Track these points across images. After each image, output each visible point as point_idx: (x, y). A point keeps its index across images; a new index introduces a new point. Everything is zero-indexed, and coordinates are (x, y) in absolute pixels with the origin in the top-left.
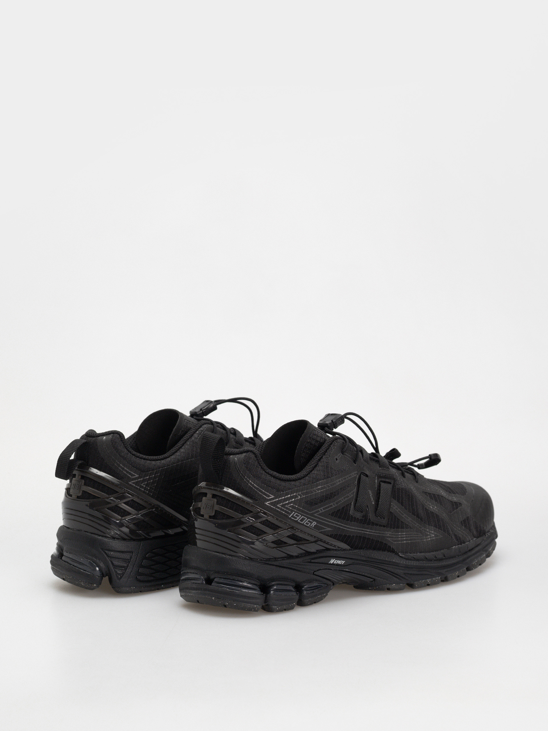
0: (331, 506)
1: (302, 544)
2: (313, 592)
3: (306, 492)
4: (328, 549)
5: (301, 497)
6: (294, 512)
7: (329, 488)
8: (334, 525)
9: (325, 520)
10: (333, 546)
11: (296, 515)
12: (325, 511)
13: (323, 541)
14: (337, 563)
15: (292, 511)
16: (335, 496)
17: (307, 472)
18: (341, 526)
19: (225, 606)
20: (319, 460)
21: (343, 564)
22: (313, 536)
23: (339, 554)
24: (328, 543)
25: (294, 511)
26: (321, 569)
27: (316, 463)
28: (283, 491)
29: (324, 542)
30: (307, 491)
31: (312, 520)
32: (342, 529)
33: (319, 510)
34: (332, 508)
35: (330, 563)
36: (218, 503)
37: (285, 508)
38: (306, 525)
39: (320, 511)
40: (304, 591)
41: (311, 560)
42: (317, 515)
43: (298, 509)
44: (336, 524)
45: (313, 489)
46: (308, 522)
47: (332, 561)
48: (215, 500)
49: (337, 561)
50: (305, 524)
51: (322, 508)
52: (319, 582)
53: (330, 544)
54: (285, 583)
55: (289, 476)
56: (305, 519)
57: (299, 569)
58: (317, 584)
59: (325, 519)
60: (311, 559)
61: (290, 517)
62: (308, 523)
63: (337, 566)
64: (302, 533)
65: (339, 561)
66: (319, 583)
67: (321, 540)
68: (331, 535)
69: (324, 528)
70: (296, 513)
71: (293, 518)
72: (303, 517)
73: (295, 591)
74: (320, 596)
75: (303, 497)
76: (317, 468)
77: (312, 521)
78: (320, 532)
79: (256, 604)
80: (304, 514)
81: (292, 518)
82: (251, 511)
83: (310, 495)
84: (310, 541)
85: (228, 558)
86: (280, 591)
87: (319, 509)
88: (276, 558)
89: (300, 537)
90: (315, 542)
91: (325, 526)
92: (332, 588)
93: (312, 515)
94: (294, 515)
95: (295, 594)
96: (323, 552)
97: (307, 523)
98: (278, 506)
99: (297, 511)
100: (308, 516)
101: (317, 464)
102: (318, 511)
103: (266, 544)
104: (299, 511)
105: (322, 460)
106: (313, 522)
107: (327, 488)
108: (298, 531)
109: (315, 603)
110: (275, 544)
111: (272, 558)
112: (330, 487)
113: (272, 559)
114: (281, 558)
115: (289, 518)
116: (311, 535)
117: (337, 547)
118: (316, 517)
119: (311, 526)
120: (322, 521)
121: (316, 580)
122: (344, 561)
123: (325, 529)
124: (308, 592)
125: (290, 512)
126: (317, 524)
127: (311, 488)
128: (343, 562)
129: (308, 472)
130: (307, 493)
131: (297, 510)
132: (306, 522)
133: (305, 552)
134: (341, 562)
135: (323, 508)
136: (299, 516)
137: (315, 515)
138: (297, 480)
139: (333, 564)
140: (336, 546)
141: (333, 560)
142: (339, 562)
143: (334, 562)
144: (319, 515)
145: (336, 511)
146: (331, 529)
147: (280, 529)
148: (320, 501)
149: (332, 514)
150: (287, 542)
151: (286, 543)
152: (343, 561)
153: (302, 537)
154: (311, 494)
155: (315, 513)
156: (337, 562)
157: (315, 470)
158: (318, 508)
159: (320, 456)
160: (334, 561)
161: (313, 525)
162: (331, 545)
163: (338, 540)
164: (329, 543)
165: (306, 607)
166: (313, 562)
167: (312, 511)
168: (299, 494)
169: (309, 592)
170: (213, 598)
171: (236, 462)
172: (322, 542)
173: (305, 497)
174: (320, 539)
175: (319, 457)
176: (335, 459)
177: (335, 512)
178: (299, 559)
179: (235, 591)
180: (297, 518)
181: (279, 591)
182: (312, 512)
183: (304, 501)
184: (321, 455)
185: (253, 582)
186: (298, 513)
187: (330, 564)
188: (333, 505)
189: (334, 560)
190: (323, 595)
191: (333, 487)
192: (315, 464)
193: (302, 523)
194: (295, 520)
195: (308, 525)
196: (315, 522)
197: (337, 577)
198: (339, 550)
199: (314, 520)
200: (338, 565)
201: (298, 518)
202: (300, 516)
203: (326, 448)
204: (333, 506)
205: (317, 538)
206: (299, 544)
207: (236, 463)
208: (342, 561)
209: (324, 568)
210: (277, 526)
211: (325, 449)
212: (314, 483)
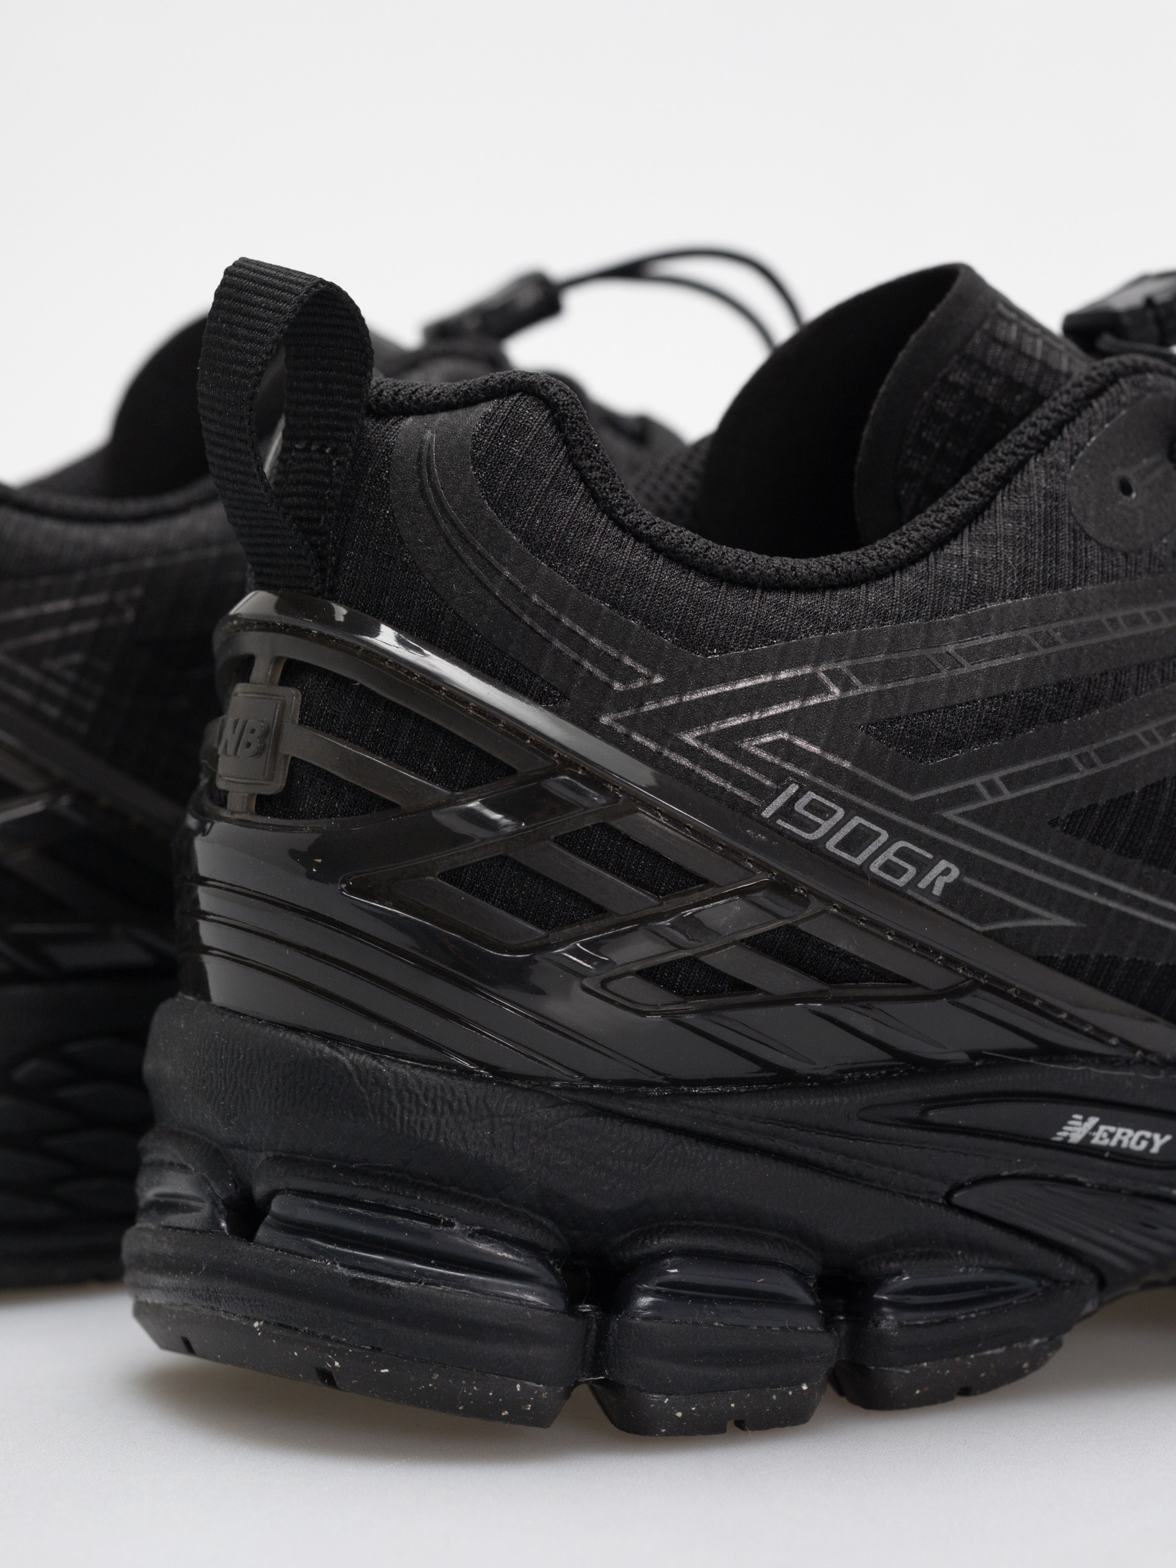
0: (1066, 767)
1: (855, 1000)
2: (946, 1321)
3: (887, 663)
4: (1050, 1052)
5: (851, 693)
6: (793, 789)
7: (1050, 650)
8: (1094, 897)
9: (1023, 858)
10: (1087, 1035)
11: (808, 807)
12: (1018, 794)
13: (1011, 991)
14: (1114, 1143)
15: (782, 779)
16: (1096, 705)
17: (904, 547)
18: (1144, 906)
19: (327, 1377)
20: (1004, 480)
21: (1155, 1150)
22: (937, 953)
23: (1129, 1084)
24: (1048, 1011)
25: (799, 779)
26: (998, 1178)
27: (981, 495)
28: (725, 649)
29: (1017, 1002)
30: (896, 656)
31: (929, 850)
32: (1152, 926)
33: (973, 786)
34: (1073, 782)
35: (1068, 1138)
36: (310, 718)
37: (736, 753)
38: (888, 877)
39: (984, 791)
40: (885, 1309)
41: (925, 1111)
42: (964, 815)
43: (821, 768)
44: (1102, 890)
45: (936, 651)
46: (895, 860)
47: (1076, 1130)
48: (293, 697)
49: (1112, 1129)
50: (874, 868)
51: (996, 776)
52: (991, 1262)
53: (1064, 1016)
54: (739, 1247)
55: (777, 561)
56: (878, 834)
57: (840, 1162)
58: (976, 1274)
59: (1023, 853)
60: (926, 1101)
61: (767, 813)
62: (901, 863)
63: (1114, 1166)
64: (856, 926)
65: (1130, 1132)
66: (989, 1269)
67: (997, 988)
68: (1069, 958)
69: (1017, 908)
70: (811, 795)
71: (788, 826)
72: (856, 821)
73: (816, 1308)
74: (998, 1351)
75: (865, 695)
76: (987, 526)
77: (929, 856)
78: (988, 935)
79: (520, 1377)
80: (866, 804)
81: (779, 822)
82: (509, 767)
83: (916, 686)
84: (917, 985)
85: (352, 1062)
86: (697, 1300)
87: (977, 781)
88: (676, 1082)
89: (847, 957)
90: (952, 994)
91: (1021, 896)
92: (1089, 1308)
93: (925, 812)
94: (799, 807)
95: (809, 1323)
96: (1017, 1063)
97: (887, 867)
98: (689, 738)
99: (820, 781)
100: (894, 816)
101: (986, 506)
102: (971, 794)
103: (604, 984)
104: (828, 779)
105: (1018, 482)
106: (933, 864)
107: (1035, 649)
108: (824, 911)
109: (966, 1392)
110: (669, 987)
111: (646, 1078)
112: (1055, 643)
113: (651, 1085)
114: (714, 1082)
115: (763, 822)
116: (923, 947)
117: (1114, 1041)
118: (953, 829)
119: (922, 885)
120: (1000, 861)
121: (973, 1248)
122: (1168, 1138)
123: (1027, 915)
124: (908, 1316)
125: (768, 783)
126: (967, 880)
127: (927, 644)
128: (1159, 1141)
129: (918, 545)
130: (888, 671)
131: (816, 773)
132: (880, 860)
133: (882, 1055)
134: (1142, 1138)
135: (1003, 773)
136: (834, 812)
137: (951, 815)
138: (834, 588)
139: (1085, 1148)
140: (1111, 1036)
141: (1084, 1120)
142: (1130, 1138)
143: (1088, 1137)
144: (976, 816)
145: (1102, 802)
146: (1068, 923)
147: (700, 890)
148: (985, 731)
149: (1075, 824)
150: (755, 984)
151: (745, 987)
152: (1157, 1137)
153: (852, 950)
154: (922, 679)
155: (947, 806)
156: (1111, 1136)
157: (966, 539)
158: (968, 776)
159: (1011, 460)
160: (1095, 1128)
161: (932, 884)
162: (1073, 1024)
163: (1126, 994)
164: (1060, 1011)
165: (895, 1412)
166: (937, 1120)
167: (925, 787)
168: (833, 675)
169: (922, 1318)
170: (256, 1324)
171: (424, 457)
172: (1008, 997)
173: (879, 694)
174: (992, 978)
175: (1002, 461)
176: (1115, 485)
177: (1093, 807)
178: (837, 1099)
179: (381, 1280)
180: (818, 826)
181: (691, 1297)
182: (923, 796)
183: (867, 715)
184: (1014, 454)
185: (513, 1229)
186: (828, 795)
187: (1065, 1146)
188: (1076, 761)
189: (1093, 1121)
190: (1020, 1346)
191: (1080, 649)
192: (967, 499)
193: (858, 861)
194: (806, 835)
195: (901, 882)
196: (952, 866)
197: (1128, 1242)
198: (1128, 1063)
199: (942, 851)
200: (1120, 1156)
201: (826, 826)
202: (840, 813)
203: (1060, 412)
204: (1080, 767)
205: (971, 968)
206: (836, 1001)
207: (429, 458)
208: (1148, 1134)
209: (1023, 1171)
210: (677, 867)
211: (1048, 418)
212: (953, 613)
